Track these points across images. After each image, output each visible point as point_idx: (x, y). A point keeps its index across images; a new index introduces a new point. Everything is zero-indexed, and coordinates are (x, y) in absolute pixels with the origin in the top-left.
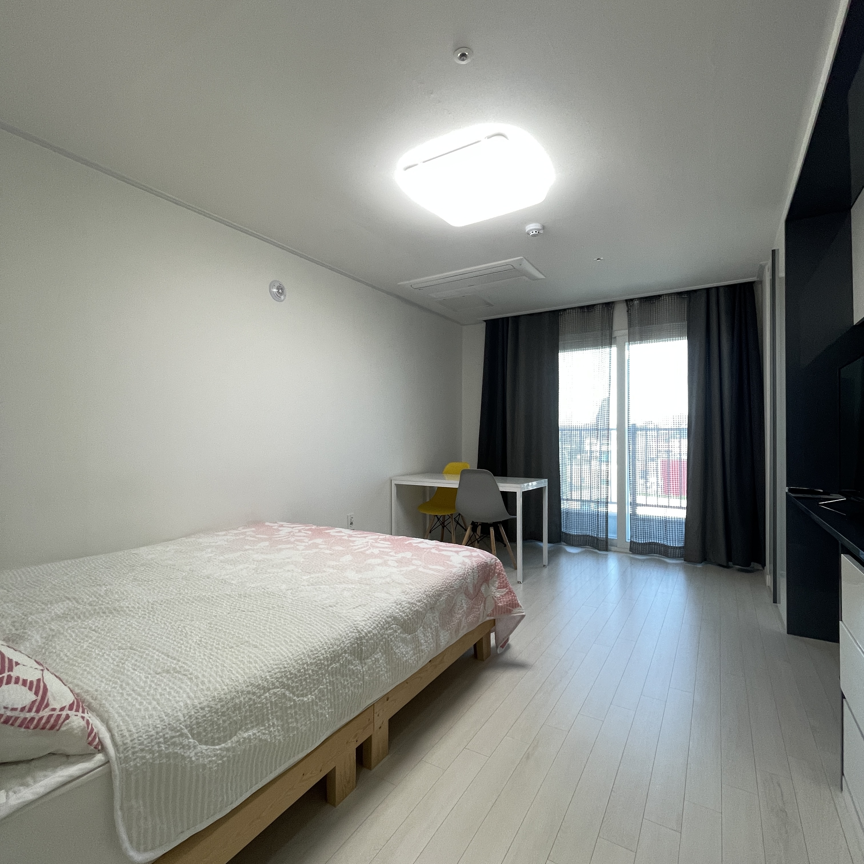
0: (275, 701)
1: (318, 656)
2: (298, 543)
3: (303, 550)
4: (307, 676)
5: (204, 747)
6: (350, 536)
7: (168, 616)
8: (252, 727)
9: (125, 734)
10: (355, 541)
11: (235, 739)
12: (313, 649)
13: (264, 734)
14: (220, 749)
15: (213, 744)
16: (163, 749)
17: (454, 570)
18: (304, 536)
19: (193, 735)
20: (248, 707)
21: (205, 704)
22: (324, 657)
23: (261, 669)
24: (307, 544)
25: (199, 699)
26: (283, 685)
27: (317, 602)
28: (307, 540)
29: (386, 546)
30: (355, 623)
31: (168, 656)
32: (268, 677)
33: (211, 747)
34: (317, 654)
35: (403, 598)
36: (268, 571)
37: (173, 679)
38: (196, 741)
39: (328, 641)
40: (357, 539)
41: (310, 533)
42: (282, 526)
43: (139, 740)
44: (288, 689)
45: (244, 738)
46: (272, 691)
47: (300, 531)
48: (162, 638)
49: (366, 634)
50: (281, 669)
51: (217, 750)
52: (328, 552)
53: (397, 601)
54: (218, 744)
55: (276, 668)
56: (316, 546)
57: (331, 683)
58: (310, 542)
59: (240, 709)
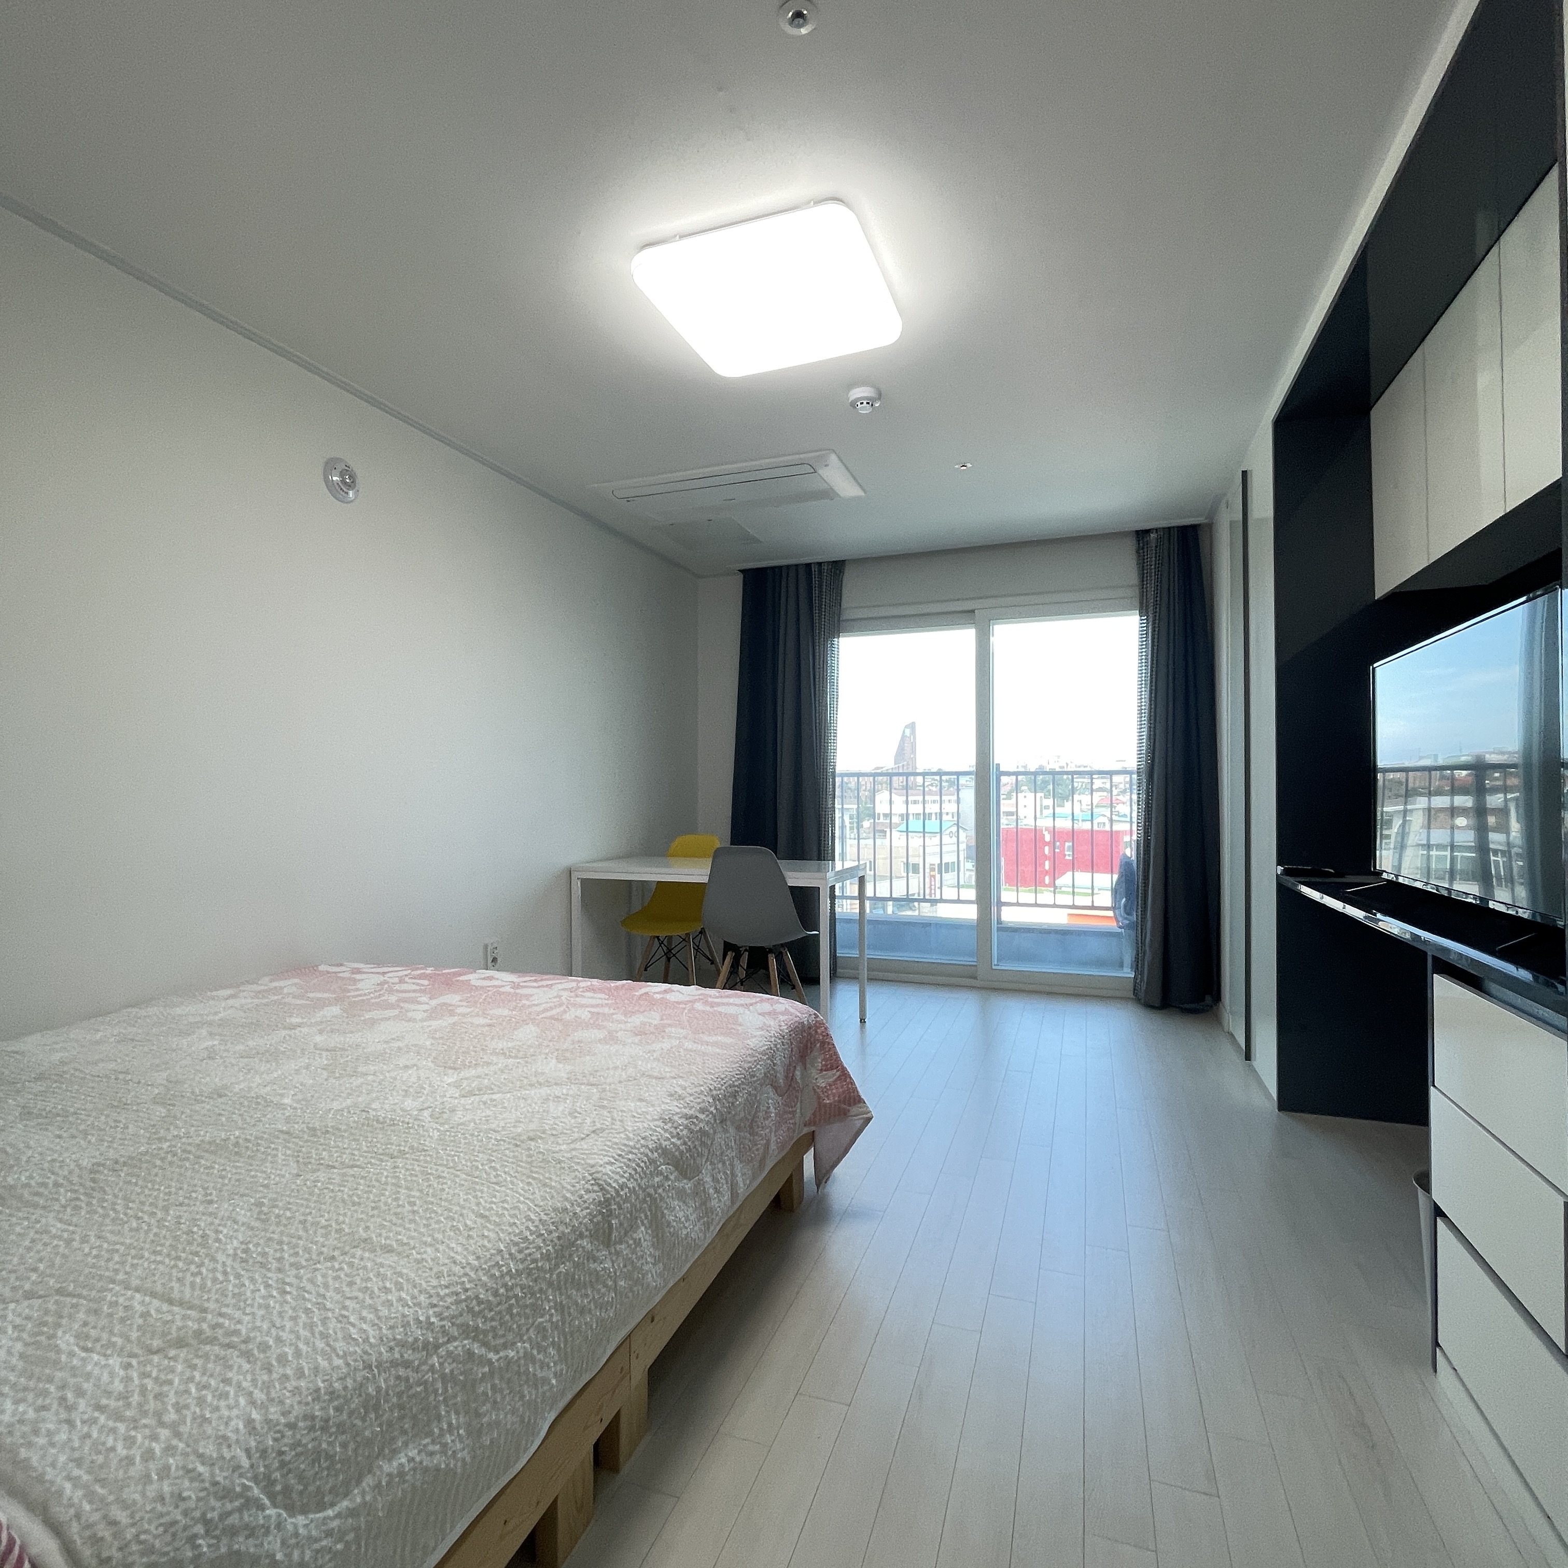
0: (452, 1371)
1: (530, 1254)
2: (406, 1005)
3: (422, 1020)
4: (513, 1301)
5: (301, 1520)
6: (516, 986)
7: (142, 1198)
8: (406, 1444)
9: (100, 1534)
10: (531, 996)
11: (368, 1481)
12: (516, 1239)
13: (432, 1454)
14: (338, 1516)
15: (321, 1507)
16: (205, 1549)
17: (752, 1043)
18: (414, 991)
19: (272, 1496)
20: (395, 1400)
21: (297, 1411)
22: (542, 1254)
23: (415, 1301)
24: (426, 1007)
25: (281, 1402)
26: (467, 1331)
27: (498, 1132)
28: (424, 999)
29: (599, 1002)
30: (593, 1170)
31: (170, 1302)
32: (433, 1320)
33: (318, 1515)
34: (527, 1248)
35: (674, 1107)
36: (360, 1069)
37: (199, 1362)
38: (281, 1511)
39: (544, 1217)
40: (535, 991)
41: (426, 982)
42: (358, 971)
43: (141, 1542)
44: (474, 1339)
45: (390, 1475)
46: (442, 1351)
47: (402, 981)
48: (142, 1257)
49: (617, 1192)
50: (457, 1294)
51: (329, 1518)
52: (482, 1021)
53: (664, 1116)
54: (332, 1505)
55: (447, 1295)
56: (449, 1010)
57: (560, 1307)
58: (434, 1003)
59: (377, 1407)
